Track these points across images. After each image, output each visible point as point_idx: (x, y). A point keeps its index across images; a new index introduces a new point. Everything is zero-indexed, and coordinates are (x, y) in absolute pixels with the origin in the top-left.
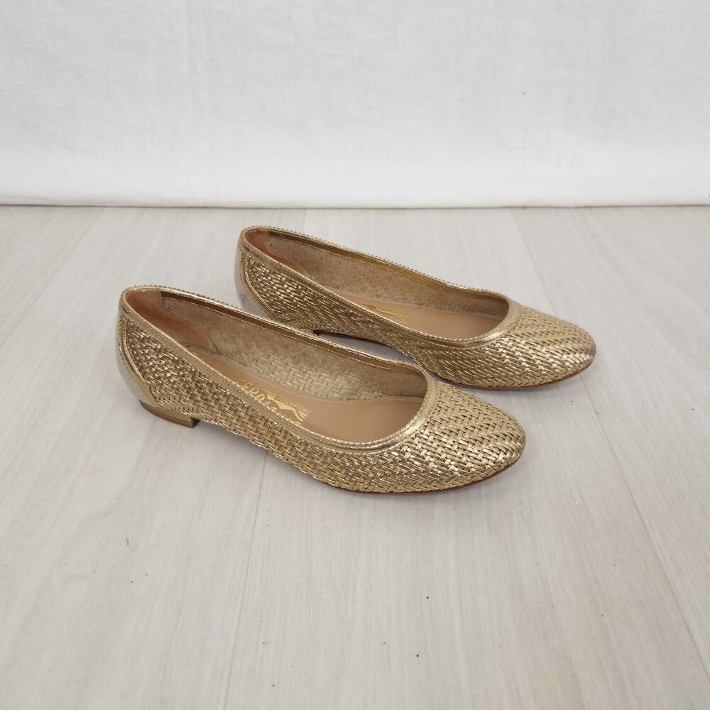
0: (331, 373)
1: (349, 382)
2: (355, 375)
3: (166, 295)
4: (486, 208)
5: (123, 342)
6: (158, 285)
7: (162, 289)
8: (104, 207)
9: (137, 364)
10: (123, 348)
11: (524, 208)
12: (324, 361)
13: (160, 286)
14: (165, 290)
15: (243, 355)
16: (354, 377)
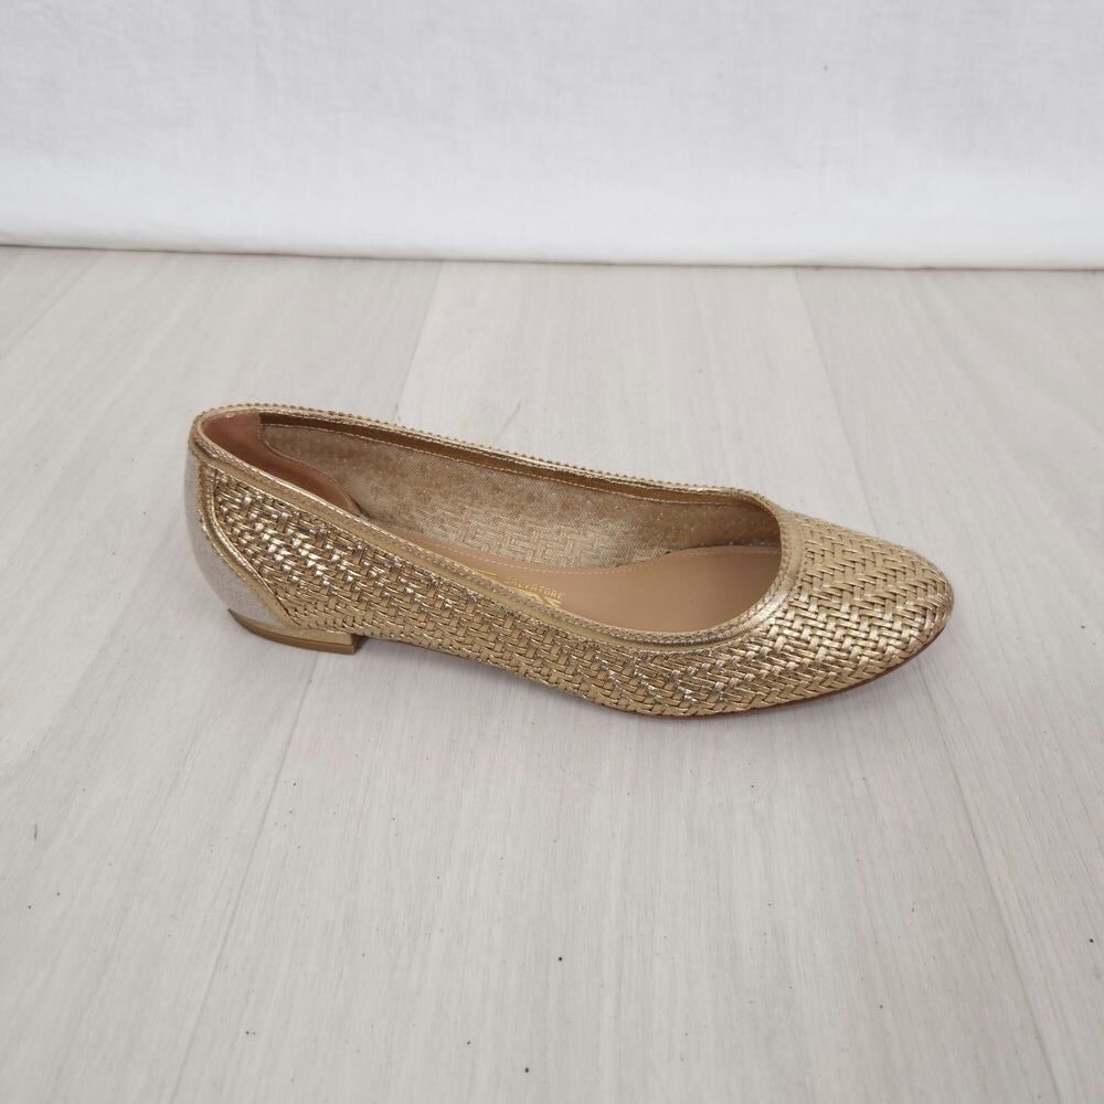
0: (578, 524)
1: (612, 534)
2: (621, 522)
3: (269, 419)
4: (751, 267)
5: (207, 514)
6: (253, 402)
7: (261, 409)
8: (104, 250)
9: (244, 553)
10: (210, 525)
11: (818, 267)
12: (565, 506)
13: (257, 405)
14: (269, 410)
15: (414, 514)
16: (618, 527)
